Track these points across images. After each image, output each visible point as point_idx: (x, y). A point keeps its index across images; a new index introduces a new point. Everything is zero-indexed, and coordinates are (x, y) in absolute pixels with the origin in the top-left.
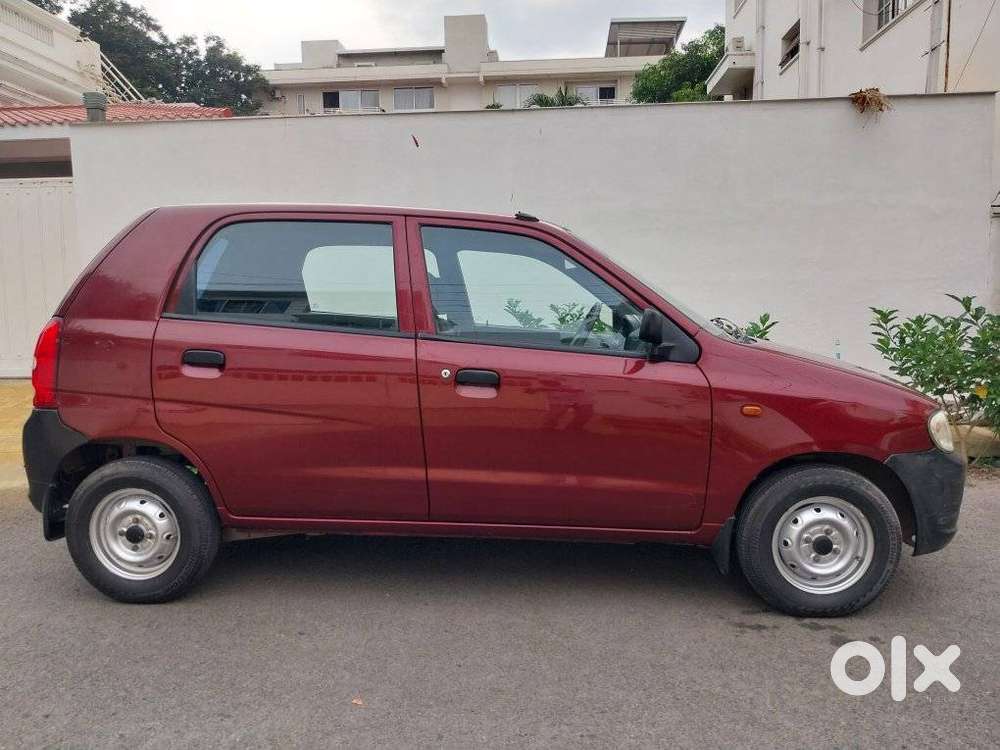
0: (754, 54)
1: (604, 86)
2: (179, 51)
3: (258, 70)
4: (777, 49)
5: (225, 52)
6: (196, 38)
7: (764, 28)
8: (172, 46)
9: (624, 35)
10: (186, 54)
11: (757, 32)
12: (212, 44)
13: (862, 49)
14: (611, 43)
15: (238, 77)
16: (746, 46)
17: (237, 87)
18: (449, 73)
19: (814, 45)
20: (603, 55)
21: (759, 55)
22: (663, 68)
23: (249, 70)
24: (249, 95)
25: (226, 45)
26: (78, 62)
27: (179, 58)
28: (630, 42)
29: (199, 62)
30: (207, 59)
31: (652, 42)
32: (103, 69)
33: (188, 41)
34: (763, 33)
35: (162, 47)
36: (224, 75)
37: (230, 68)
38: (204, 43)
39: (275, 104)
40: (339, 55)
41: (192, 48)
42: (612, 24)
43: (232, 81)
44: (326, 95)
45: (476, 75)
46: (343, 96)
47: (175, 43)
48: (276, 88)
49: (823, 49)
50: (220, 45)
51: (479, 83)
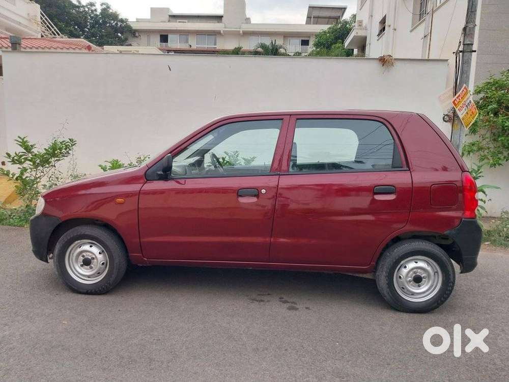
0: (367, 29)
1: (303, 39)
2: (87, 9)
3: (127, 21)
4: (376, 28)
5: (111, 11)
6: (96, 3)
7: (372, 16)
8: (83, 6)
9: (316, 13)
10: (90, 11)
11: (369, 18)
12: (104, 6)
13: (411, 31)
14: (309, 17)
15: (117, 24)
16: (364, 25)
17: (116, 30)
18: (225, 28)
19: (392, 27)
20: (305, 23)
21: (369, 29)
22: (329, 32)
23: (122, 21)
24: (122, 33)
25: (111, 7)
26: (28, 14)
27: (86, 13)
28: (318, 17)
29: (97, 15)
30: (101, 14)
31: (330, 18)
32: (41, 18)
33: (92, 4)
34: (372, 19)
35: (78, 7)
36: (110, 23)
37: (113, 19)
38: (100, 6)
39: (135, 39)
40: (170, 16)
41: (93, 8)
42: (310, 7)
43: (113, 26)
44: (161, 36)
45: (238, 30)
46: (170, 37)
47: (85, 5)
48: (136, 31)
49: (395, 30)
50: (108, 7)
51: (240, 34)
